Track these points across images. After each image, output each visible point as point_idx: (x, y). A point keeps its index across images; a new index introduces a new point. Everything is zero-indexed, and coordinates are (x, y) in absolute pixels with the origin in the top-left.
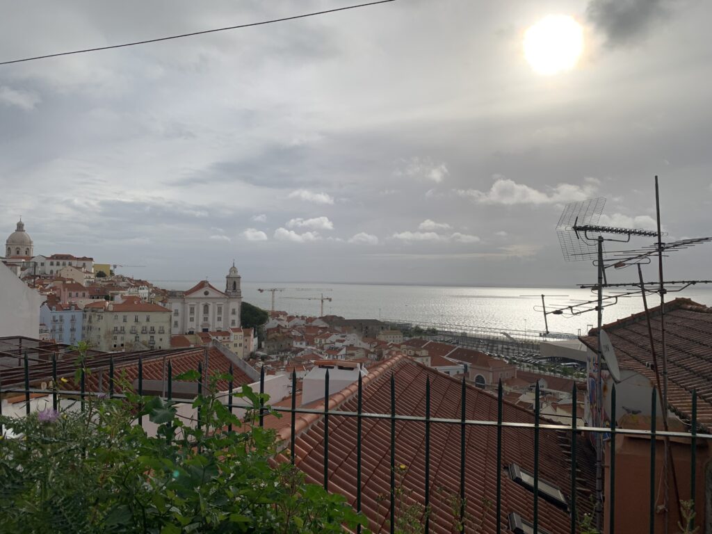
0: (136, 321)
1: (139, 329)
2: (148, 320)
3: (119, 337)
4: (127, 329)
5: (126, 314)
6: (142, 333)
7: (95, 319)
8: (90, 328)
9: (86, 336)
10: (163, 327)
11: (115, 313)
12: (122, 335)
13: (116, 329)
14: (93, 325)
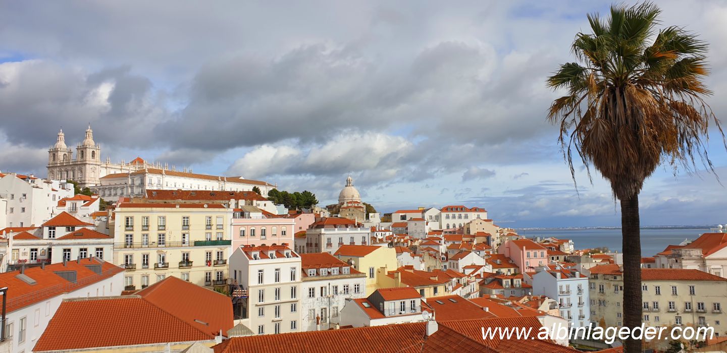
0: (675, 293)
1: (680, 306)
2: (692, 292)
6: (685, 312)
7: (608, 290)
8: (602, 303)
9: (597, 312)
10: (718, 304)
12: (656, 314)
14: (607, 299)
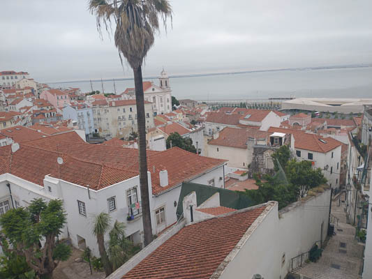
1: (133, 116)
3: (122, 123)
4: (127, 117)
5: (124, 107)
6: (135, 119)
7: (102, 113)
8: (100, 119)
9: (97, 124)
11: (117, 108)
12: (124, 121)
13: (119, 118)
14: (101, 117)
